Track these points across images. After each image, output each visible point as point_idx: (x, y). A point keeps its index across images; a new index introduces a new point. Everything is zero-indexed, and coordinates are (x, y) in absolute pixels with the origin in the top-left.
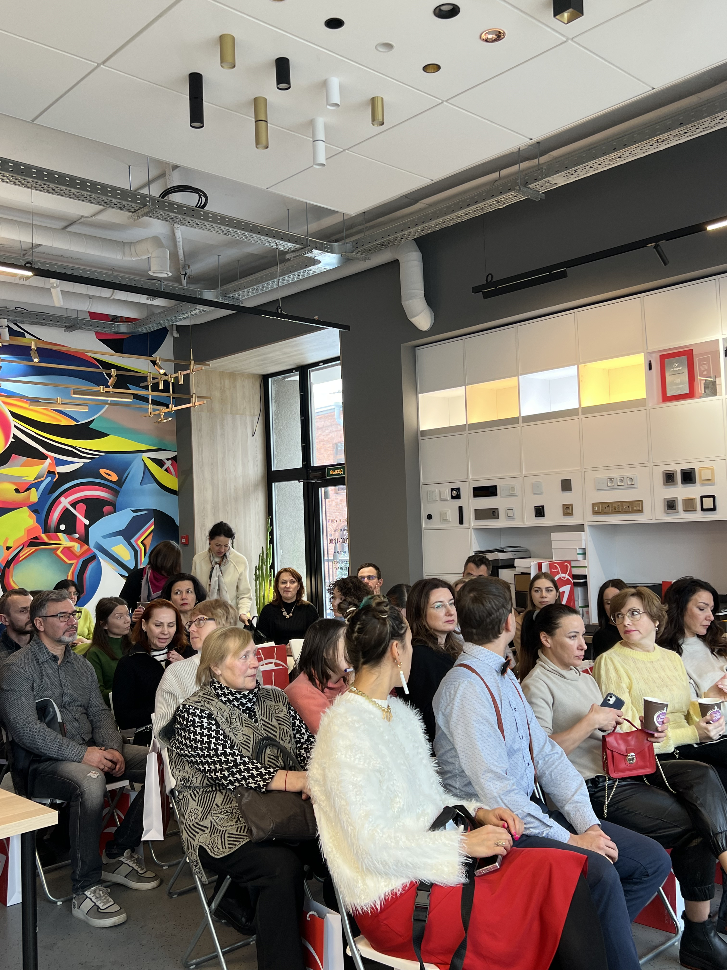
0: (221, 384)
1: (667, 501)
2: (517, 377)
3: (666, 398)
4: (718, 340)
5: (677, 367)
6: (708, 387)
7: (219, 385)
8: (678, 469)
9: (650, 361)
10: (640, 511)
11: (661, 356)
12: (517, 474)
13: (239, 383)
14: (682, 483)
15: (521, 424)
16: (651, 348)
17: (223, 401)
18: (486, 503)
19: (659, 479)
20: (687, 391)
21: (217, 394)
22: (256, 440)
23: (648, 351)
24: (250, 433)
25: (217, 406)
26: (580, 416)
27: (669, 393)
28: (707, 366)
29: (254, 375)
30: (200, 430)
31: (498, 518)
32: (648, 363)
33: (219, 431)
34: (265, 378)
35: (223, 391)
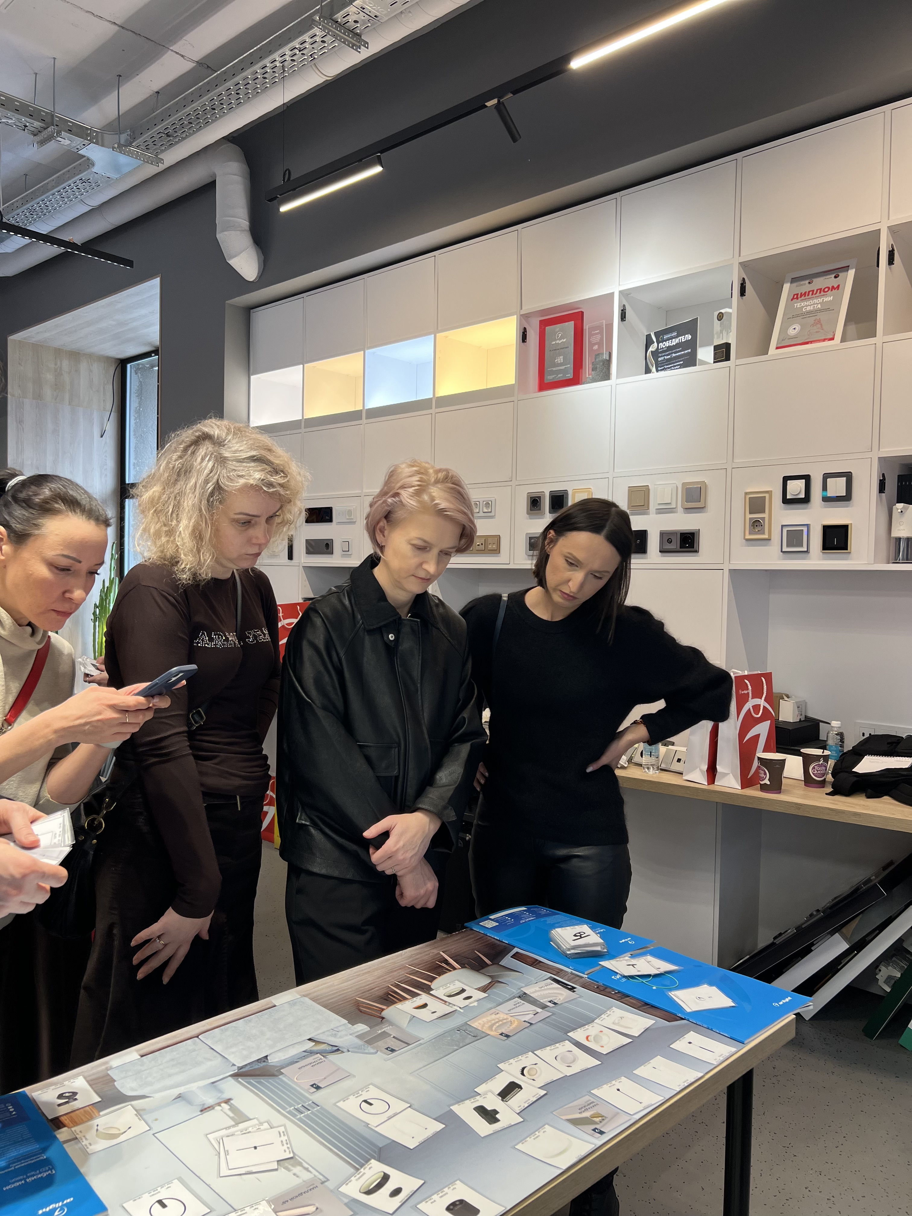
0: (56, 364)
1: (530, 538)
2: (362, 352)
3: (544, 386)
4: (613, 294)
5: (560, 339)
6: (596, 368)
7: (52, 366)
8: (546, 490)
9: (525, 329)
10: (497, 551)
11: (541, 321)
12: (356, 492)
13: (83, 366)
14: (550, 512)
15: (364, 421)
16: (528, 308)
17: (58, 386)
18: (320, 531)
19: (523, 504)
20: (570, 375)
21: (50, 377)
22: (106, 443)
23: (523, 312)
24: (97, 433)
25: (48, 392)
26: (433, 410)
27: (549, 378)
28: (599, 336)
29: (108, 359)
30: (20, 422)
31: (332, 553)
32: (522, 331)
33: (50, 426)
34: (123, 363)
35: (58, 373)
